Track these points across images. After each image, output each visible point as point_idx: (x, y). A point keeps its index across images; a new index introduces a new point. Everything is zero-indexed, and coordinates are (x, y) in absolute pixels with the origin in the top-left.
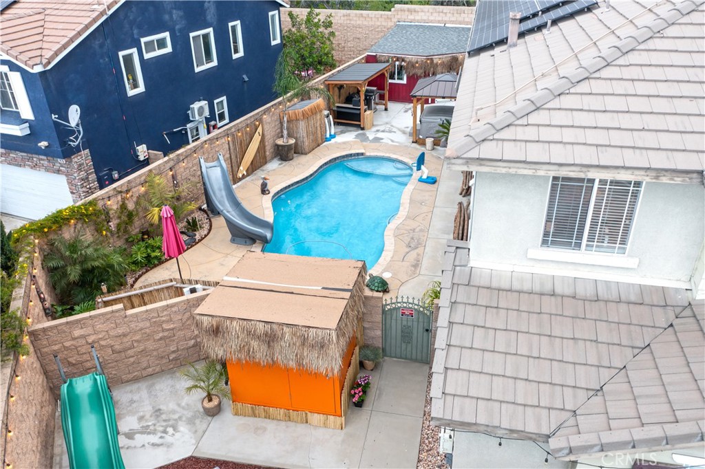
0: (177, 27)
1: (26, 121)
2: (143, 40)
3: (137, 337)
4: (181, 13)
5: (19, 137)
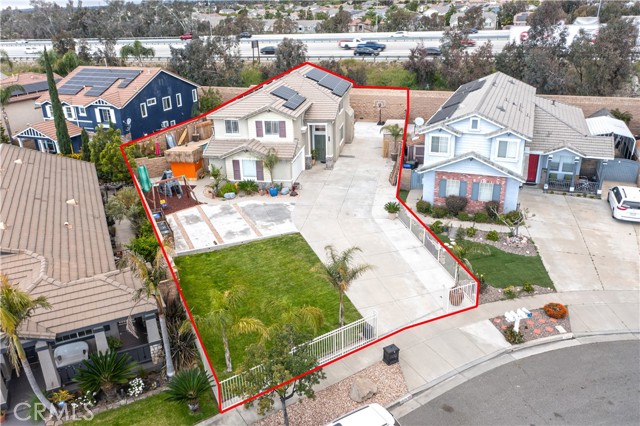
0: (158, 96)
2: (147, 100)
4: (159, 91)
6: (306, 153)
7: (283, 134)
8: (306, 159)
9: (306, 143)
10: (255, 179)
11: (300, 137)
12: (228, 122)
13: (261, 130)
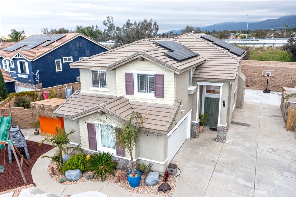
0: (75, 56)
1: (27, 74)
2: (63, 58)
3: (26, 116)
4: (77, 52)
5: (24, 78)
6: (193, 118)
7: (160, 94)
8: (193, 125)
9: (193, 106)
10: (113, 152)
11: (185, 99)
12: (95, 74)
13: (132, 86)
